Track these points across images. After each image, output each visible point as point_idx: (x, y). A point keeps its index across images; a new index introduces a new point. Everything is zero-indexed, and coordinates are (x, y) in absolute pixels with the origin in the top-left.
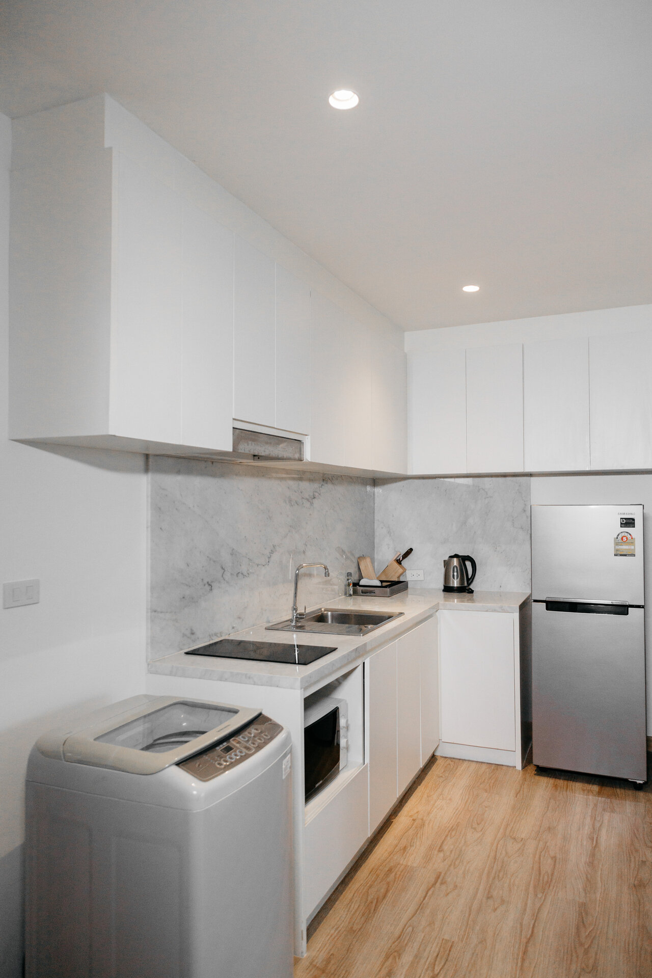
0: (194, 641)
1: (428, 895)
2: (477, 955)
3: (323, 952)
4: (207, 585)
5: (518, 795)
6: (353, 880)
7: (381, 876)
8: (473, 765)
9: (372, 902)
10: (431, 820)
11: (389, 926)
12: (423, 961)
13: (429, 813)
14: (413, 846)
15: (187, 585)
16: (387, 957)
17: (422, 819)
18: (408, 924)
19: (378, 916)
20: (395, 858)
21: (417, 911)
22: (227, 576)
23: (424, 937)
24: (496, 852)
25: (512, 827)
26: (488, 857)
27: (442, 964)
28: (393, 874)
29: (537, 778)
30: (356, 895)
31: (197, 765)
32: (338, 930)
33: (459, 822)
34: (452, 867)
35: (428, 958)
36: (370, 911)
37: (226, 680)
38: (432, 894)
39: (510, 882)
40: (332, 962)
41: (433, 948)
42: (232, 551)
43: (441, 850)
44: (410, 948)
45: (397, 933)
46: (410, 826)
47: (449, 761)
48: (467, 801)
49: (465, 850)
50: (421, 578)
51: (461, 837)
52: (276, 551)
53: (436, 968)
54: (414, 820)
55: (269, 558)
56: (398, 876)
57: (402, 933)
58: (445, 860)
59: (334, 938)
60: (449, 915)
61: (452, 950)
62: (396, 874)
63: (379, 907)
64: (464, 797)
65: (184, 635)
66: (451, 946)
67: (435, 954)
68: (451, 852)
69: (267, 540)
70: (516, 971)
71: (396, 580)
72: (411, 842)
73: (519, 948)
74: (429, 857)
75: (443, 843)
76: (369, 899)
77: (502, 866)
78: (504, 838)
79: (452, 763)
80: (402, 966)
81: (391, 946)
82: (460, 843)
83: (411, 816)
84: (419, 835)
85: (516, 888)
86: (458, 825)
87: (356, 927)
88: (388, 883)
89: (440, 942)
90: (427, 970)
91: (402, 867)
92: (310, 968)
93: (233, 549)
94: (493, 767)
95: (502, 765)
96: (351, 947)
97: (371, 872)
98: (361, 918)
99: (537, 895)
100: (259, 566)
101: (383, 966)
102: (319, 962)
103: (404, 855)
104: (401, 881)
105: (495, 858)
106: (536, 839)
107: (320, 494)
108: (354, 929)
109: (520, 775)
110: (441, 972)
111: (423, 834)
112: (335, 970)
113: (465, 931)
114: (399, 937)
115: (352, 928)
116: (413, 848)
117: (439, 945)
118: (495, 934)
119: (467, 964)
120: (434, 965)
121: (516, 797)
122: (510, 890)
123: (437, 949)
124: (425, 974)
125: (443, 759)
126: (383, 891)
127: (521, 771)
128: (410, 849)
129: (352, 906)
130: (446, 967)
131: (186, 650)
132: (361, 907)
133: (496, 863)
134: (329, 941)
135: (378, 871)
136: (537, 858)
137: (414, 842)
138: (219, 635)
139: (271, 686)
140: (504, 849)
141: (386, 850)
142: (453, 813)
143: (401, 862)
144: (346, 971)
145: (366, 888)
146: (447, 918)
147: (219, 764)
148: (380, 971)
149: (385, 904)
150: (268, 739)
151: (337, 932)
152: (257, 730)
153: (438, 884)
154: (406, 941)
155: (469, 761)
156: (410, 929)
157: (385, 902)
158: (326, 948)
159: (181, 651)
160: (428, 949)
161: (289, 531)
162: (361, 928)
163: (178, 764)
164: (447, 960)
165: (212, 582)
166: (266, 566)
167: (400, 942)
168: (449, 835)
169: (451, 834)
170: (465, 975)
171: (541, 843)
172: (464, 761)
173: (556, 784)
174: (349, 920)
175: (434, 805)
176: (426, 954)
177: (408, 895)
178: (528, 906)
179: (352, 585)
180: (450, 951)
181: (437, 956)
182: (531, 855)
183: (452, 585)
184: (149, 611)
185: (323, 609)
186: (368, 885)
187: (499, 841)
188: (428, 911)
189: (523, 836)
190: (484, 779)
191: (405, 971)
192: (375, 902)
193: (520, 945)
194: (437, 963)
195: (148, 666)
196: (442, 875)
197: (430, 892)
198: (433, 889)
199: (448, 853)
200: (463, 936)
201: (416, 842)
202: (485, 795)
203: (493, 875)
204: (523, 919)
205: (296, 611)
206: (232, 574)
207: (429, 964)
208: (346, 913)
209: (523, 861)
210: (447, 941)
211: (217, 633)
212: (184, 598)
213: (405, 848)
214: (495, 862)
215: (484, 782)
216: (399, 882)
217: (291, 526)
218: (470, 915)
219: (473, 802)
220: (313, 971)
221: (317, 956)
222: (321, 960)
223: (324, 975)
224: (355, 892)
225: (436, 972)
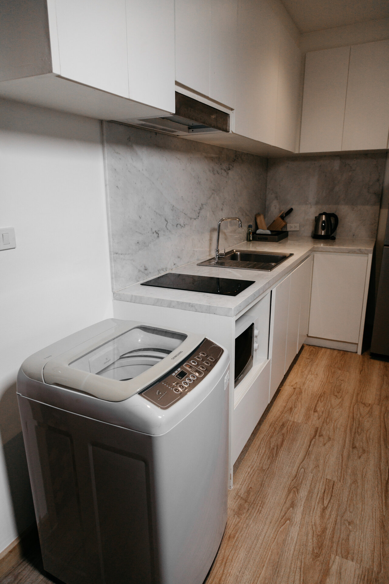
0: (147, 275)
1: (312, 444)
2: (352, 492)
3: (244, 485)
4: (155, 233)
5: (362, 373)
6: (259, 432)
7: (277, 429)
8: (329, 350)
9: (274, 449)
10: (306, 389)
11: (288, 467)
12: (315, 496)
13: (304, 384)
14: (296, 407)
15: (140, 233)
16: (289, 491)
17: (300, 388)
18: (301, 467)
19: (279, 459)
20: (286, 416)
21: (305, 456)
22: (170, 226)
23: (313, 476)
24: (353, 413)
25: (362, 395)
26: (349, 417)
27: (329, 499)
28: (286, 428)
29: (372, 361)
30: (262, 442)
31: (157, 393)
32: (253, 468)
33: (325, 391)
34: (325, 423)
35: (318, 494)
36: (273, 455)
37: (174, 307)
38: (314, 444)
39: (366, 436)
40: (252, 494)
41: (320, 486)
42: (173, 207)
43: (315, 411)
44: (305, 485)
45: (294, 473)
46: (292, 393)
47: (312, 348)
48: (328, 376)
49: (332, 411)
50: (297, 229)
51: (328, 402)
52: (203, 208)
53: (325, 502)
54: (294, 389)
55: (199, 213)
56: (289, 429)
57: (297, 472)
58: (319, 419)
59: (250, 475)
60: (328, 460)
61: (334, 488)
62: (287, 428)
63: (279, 453)
64: (326, 373)
65: (139, 271)
66: (333, 485)
67: (323, 491)
68: (323, 412)
69: (197, 200)
70: (382, 506)
71: (280, 230)
72: (295, 404)
73: (382, 489)
74: (308, 416)
75: (316, 406)
76: (271, 446)
77: (359, 424)
78: (357, 403)
79: (314, 349)
80: (301, 499)
81: (291, 483)
82: (328, 406)
83: (292, 386)
84: (299, 400)
85: (371, 441)
86: (324, 393)
87: (265, 467)
88: (283, 434)
89: (325, 481)
90: (318, 503)
91: (291, 423)
92: (236, 498)
93: (173, 206)
94: (342, 352)
95: (348, 351)
96: (263, 482)
97: (270, 426)
98: (268, 460)
99: (387, 447)
100: (192, 219)
101: (287, 498)
102: (242, 492)
103: (291, 414)
104: (291, 433)
105: (353, 418)
106: (379, 405)
107: (233, 167)
108: (264, 468)
109: (361, 359)
110: (329, 505)
111: (302, 399)
112: (254, 500)
113: (341, 473)
114: (296, 476)
115: (262, 467)
116: (296, 409)
117: (325, 483)
118: (362, 476)
119: (346, 500)
120: (323, 499)
121: (361, 374)
122: (368, 443)
123: (324, 487)
124: (318, 506)
125: (308, 346)
126: (280, 440)
127: (361, 356)
128: (294, 410)
129: (261, 451)
130: (332, 501)
131: (142, 282)
132: (267, 452)
133: (355, 421)
134: (248, 477)
135: (275, 425)
136: (382, 419)
137: (296, 405)
138: (165, 270)
139: (210, 313)
140: (359, 411)
141: (279, 410)
142: (320, 384)
143: (290, 419)
144: (262, 502)
145: (268, 438)
146: (327, 462)
147: (176, 390)
148: (285, 502)
149: (283, 451)
150: (214, 362)
151: (252, 470)
152: (203, 354)
153: (317, 437)
154: (301, 481)
155: (325, 348)
156: (303, 470)
157: (282, 448)
158: (246, 483)
159: (138, 283)
160: (317, 487)
161: (212, 194)
162: (269, 468)
163: (140, 393)
164: (332, 496)
165: (159, 231)
166: (197, 219)
167: (297, 480)
168: (320, 400)
169: (321, 400)
170: (346, 508)
171: (383, 408)
172: (322, 348)
173: (386, 366)
174: (259, 462)
175: (306, 378)
176: (316, 491)
177: (298, 444)
178: (382, 456)
179: (251, 234)
180: (333, 488)
181: (325, 491)
182: (378, 416)
183: (320, 234)
184: (112, 253)
185: (234, 251)
186: (270, 435)
187: (354, 406)
188: (313, 457)
189: (370, 402)
190: (337, 360)
191: (303, 503)
192: (276, 448)
193: (382, 486)
194: (325, 498)
195: (114, 295)
196: (319, 429)
197: (313, 443)
198: (314, 440)
199: (321, 413)
200: (340, 477)
201: (298, 404)
202: (340, 372)
203: (354, 430)
204: (380, 465)
205: (218, 252)
206: (173, 225)
207: (319, 498)
208: (257, 456)
209: (373, 421)
210: (330, 481)
211: (164, 269)
212: (138, 243)
213: (291, 409)
214: (353, 421)
215: (337, 362)
216: (290, 434)
217: (213, 190)
218: (342, 461)
219: (332, 377)
220: (238, 501)
221: (240, 488)
222: (243, 492)
223: (247, 503)
224: (261, 440)
225: (325, 505)
